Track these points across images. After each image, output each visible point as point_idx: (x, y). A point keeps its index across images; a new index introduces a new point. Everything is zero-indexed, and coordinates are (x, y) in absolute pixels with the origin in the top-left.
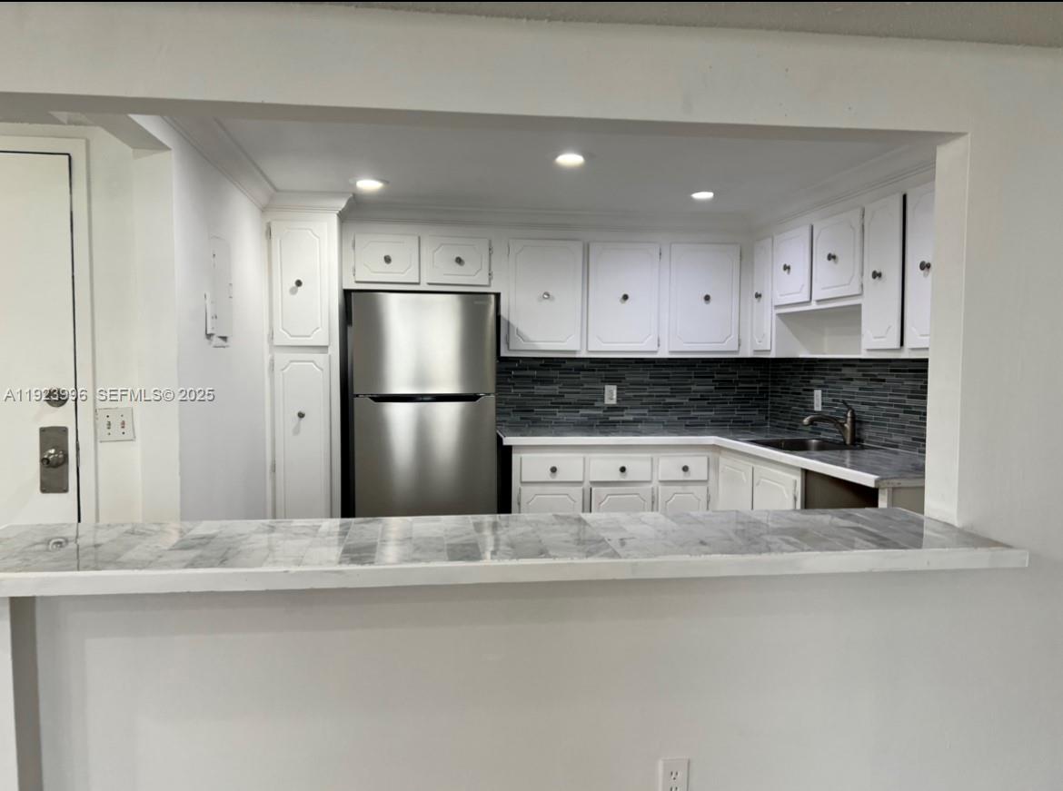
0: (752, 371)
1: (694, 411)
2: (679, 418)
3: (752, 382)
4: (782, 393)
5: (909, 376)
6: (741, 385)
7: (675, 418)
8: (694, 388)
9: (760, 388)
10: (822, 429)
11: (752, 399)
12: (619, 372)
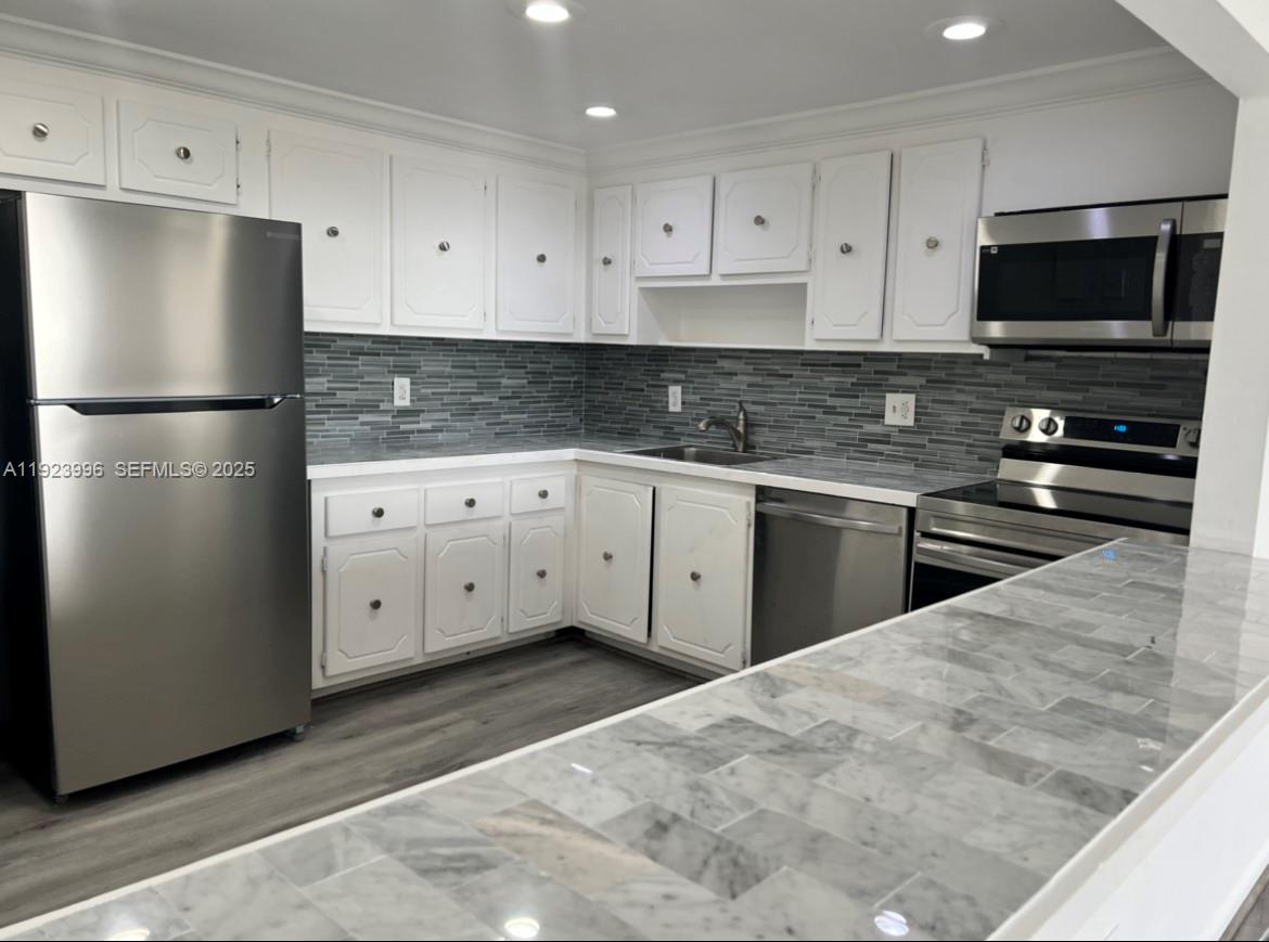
0: (566, 360)
1: (505, 413)
2: (487, 424)
3: (566, 375)
4: (606, 388)
5: (837, 371)
6: (555, 379)
7: (484, 423)
8: (505, 381)
9: (575, 382)
10: (683, 434)
11: (565, 396)
12: (412, 358)
